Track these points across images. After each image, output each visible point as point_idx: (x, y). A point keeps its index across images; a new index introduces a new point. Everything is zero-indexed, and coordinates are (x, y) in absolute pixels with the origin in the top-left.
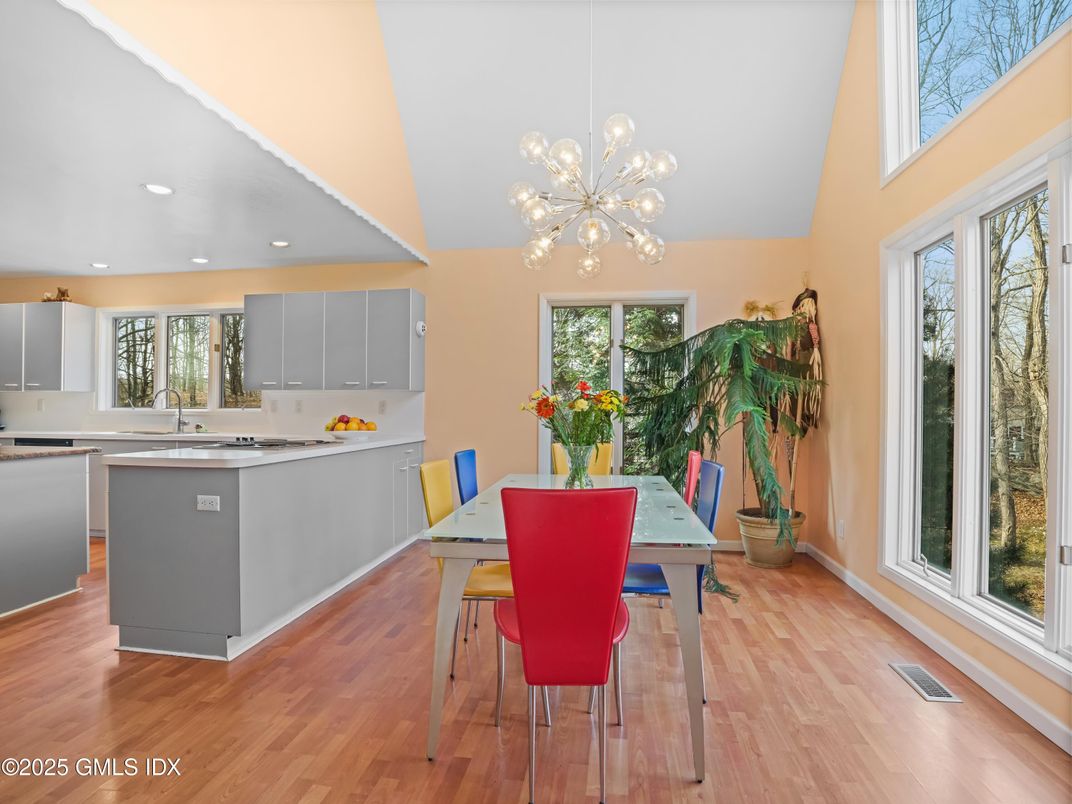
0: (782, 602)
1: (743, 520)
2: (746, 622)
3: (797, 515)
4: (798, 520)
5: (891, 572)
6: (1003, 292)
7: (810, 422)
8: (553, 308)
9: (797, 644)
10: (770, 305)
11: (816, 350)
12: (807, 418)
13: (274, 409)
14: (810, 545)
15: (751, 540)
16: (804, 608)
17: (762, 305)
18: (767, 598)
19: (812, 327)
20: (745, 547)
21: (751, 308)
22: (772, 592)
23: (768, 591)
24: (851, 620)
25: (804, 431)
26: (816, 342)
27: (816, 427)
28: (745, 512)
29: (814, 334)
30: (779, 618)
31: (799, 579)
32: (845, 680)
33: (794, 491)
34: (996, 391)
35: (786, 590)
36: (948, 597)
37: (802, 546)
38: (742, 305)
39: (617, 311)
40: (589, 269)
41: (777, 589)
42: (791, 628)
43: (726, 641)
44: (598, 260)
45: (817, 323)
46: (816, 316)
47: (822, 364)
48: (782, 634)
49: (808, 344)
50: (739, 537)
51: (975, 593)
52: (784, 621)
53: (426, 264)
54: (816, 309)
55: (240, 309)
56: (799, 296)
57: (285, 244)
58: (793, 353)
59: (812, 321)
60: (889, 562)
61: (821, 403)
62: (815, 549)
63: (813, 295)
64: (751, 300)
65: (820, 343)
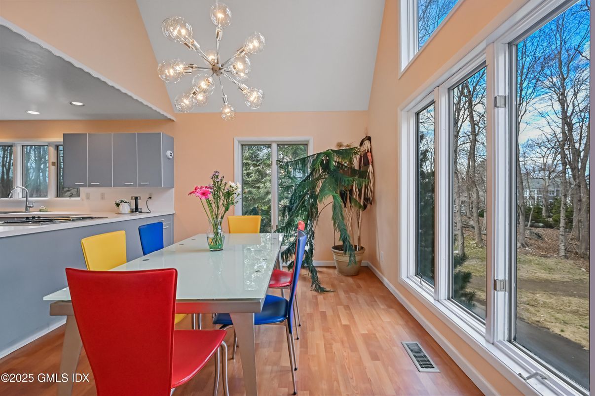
0: (350, 299)
1: (334, 252)
2: (327, 314)
3: (362, 248)
4: (361, 251)
5: (404, 282)
6: (459, 144)
7: (368, 202)
8: (242, 145)
9: (352, 329)
10: (349, 144)
11: (370, 165)
12: (366, 199)
13: (88, 198)
14: (369, 263)
15: (338, 262)
16: (360, 302)
17: (345, 144)
18: (342, 295)
19: (369, 154)
20: (336, 265)
21: (340, 145)
22: (346, 292)
23: (344, 291)
24: (383, 309)
25: (365, 207)
26: (370, 162)
27: (371, 204)
28: (336, 248)
29: (370, 158)
30: (345, 310)
31: (361, 283)
32: (375, 357)
33: (359, 237)
34: (456, 186)
35: (353, 291)
36: (431, 300)
37: (364, 263)
38: (335, 144)
39: (274, 146)
40: (229, 115)
41: (349, 290)
42: (351, 317)
43: (313, 329)
44: (232, 109)
45: (371, 152)
46: (371, 149)
47: (373, 173)
48: (345, 322)
49: (367, 163)
50: (333, 260)
51: (447, 298)
52: (348, 312)
53: (173, 121)
54: (371, 146)
55: (60, 142)
56: (363, 140)
57: (81, 104)
58: (360, 167)
59: (368, 151)
60: (403, 276)
61: (373, 192)
62: (371, 264)
63: (369, 139)
64: (340, 142)
65: (372, 162)
